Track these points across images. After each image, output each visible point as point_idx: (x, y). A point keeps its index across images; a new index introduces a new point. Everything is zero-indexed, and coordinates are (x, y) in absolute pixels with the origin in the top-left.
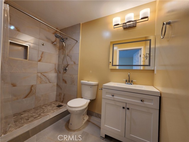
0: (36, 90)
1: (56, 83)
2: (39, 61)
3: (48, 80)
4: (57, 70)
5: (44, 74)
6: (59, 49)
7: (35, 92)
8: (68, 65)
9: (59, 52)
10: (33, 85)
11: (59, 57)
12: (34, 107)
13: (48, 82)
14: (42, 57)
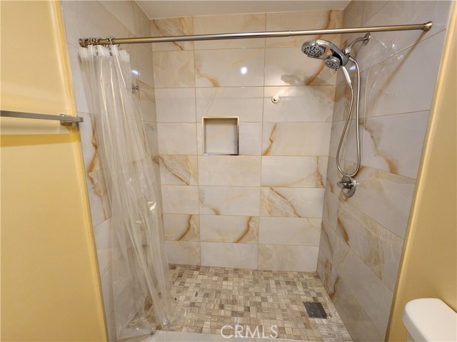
0: (258, 230)
1: (320, 221)
2: (266, 153)
3: (293, 207)
4: (325, 176)
5: (281, 190)
6: (336, 99)
7: (258, 235)
8: (360, 169)
9: (335, 108)
10: (251, 217)
11: (333, 129)
12: (255, 268)
13: (292, 214)
14: (272, 142)
